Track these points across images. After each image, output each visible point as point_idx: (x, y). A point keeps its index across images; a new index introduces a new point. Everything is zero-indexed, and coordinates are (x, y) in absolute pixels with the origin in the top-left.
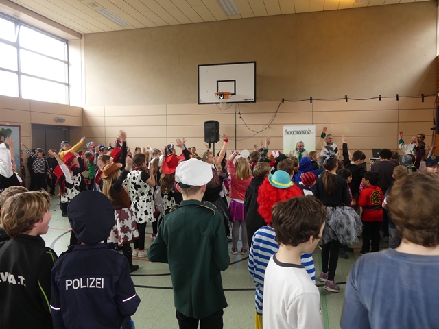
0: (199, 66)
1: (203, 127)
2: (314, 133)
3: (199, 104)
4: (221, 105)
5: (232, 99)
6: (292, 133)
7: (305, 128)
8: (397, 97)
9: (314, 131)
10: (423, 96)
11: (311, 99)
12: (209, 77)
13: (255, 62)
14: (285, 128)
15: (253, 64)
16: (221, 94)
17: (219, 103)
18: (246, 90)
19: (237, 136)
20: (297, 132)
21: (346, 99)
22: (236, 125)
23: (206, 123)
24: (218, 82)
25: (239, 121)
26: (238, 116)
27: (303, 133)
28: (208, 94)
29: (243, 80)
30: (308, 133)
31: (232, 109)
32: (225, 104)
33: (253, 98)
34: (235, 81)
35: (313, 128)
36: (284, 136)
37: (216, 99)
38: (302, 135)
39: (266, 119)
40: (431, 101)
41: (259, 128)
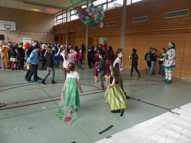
2: (31, 40)
5: (10, 30)
6: (25, 39)
7: (28, 38)
8: (47, 33)
11: (29, 31)
14: (23, 38)
15: (15, 22)
16: (8, 29)
18: (14, 28)
21: (37, 32)
24: (5, 25)
29: (13, 25)
30: (29, 40)
34: (10, 25)
35: (30, 38)
36: (23, 40)
37: (5, 29)
39: (18, 35)
40: (53, 34)
41: (15, 37)
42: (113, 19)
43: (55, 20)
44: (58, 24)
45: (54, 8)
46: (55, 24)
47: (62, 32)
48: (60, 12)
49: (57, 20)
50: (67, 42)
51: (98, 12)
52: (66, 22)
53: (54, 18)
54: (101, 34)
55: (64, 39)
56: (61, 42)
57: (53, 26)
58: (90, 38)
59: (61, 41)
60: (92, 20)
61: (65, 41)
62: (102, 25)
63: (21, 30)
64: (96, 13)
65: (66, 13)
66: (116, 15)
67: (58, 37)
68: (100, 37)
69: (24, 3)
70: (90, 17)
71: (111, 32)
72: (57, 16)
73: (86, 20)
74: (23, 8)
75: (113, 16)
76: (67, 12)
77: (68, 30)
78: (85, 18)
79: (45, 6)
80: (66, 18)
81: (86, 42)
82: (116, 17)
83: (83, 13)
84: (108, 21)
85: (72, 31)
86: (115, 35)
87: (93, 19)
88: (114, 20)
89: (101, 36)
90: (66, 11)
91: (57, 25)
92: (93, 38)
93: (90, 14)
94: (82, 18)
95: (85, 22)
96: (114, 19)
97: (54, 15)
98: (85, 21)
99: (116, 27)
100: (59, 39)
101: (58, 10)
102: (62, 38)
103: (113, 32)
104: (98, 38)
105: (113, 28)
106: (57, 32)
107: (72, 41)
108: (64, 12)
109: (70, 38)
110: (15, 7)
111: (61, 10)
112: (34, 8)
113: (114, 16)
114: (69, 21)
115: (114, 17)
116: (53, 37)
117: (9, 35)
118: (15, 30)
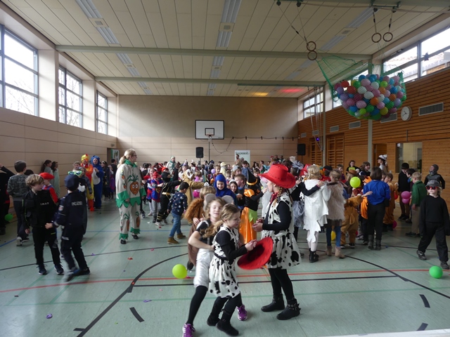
0: (195, 120)
1: (195, 150)
3: (195, 139)
5: (213, 137)
7: (245, 151)
8: (283, 138)
9: (249, 153)
10: (293, 138)
11: (246, 138)
12: (201, 126)
14: (236, 151)
15: (223, 121)
16: (210, 136)
18: (219, 133)
19: (210, 155)
20: (241, 153)
21: (262, 138)
22: (209, 149)
23: (197, 148)
24: (205, 129)
26: (211, 145)
28: (200, 134)
29: (218, 128)
34: (214, 129)
35: (249, 151)
37: (206, 137)
40: (296, 140)
41: (222, 151)
42: (435, 97)
43: (300, 108)
44: (305, 117)
45: (296, 85)
46: (300, 118)
47: (314, 135)
48: (309, 92)
49: (304, 109)
50: (324, 155)
51: (387, 88)
52: (322, 111)
53: (297, 105)
54: (406, 135)
55: (319, 149)
56: (311, 156)
57: (295, 122)
58: (380, 145)
59: (311, 154)
60: (373, 108)
61: (320, 154)
62: (405, 114)
63: (232, 135)
64: (382, 92)
65: (322, 94)
66: (441, 88)
67: (305, 145)
68: (402, 143)
69: (239, 84)
70: (368, 102)
71: (431, 129)
73: (359, 109)
74: (237, 94)
75: (435, 89)
76: (324, 92)
77: (327, 130)
78: (355, 105)
79: (278, 85)
80: (322, 104)
81: (367, 155)
82: (441, 92)
83: (351, 95)
84: (422, 103)
85: (336, 131)
86: (444, 136)
87: (375, 107)
88: (439, 99)
89: (405, 139)
90: (322, 89)
91: (305, 120)
92: (386, 145)
93: (369, 95)
94: (348, 107)
95: (356, 114)
96: (438, 96)
97: (297, 99)
98: (356, 111)
99: (444, 116)
100: (307, 150)
101: (305, 89)
102: (313, 147)
103: (437, 128)
104: (399, 145)
105: (437, 118)
106: (303, 135)
107: (336, 154)
108: (318, 91)
109: (331, 147)
110: (223, 94)
111: (311, 88)
112: (257, 91)
113: (438, 89)
114: (328, 108)
115: (438, 92)
116: (295, 147)
117: (211, 147)
118: (222, 137)
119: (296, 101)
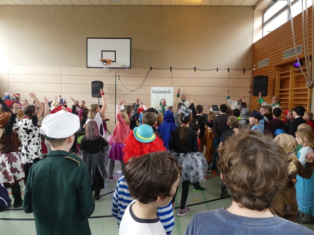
0: (87, 38)
1: (91, 85)
2: (173, 93)
3: (87, 67)
4: (104, 69)
5: (113, 65)
6: (157, 92)
7: (166, 89)
8: (228, 69)
9: (173, 91)
10: (244, 70)
11: (171, 68)
12: (96, 47)
13: (131, 39)
14: (152, 88)
15: (130, 40)
17: (103, 68)
18: (124, 59)
19: (117, 93)
20: (160, 92)
21: (195, 69)
22: (116, 85)
23: (93, 83)
24: (102, 51)
25: (118, 82)
26: (118, 78)
27: (165, 92)
28: (94, 60)
29: (122, 51)
30: (169, 93)
31: (113, 73)
32: (108, 69)
33: (129, 65)
34: (115, 51)
35: (172, 89)
36: (152, 94)
37: (101, 65)
38: (164, 94)
39: (139, 81)
40: (249, 74)
41: (133, 88)
43: (258, 22)
46: (257, 37)
49: (264, 25)
53: (252, 17)
57: (248, 45)
63: (150, 64)
67: (267, 77)
72: (264, 11)
91: (264, 39)
100: (270, 88)
106: (261, 64)
118: (128, 64)
119: (251, 11)
